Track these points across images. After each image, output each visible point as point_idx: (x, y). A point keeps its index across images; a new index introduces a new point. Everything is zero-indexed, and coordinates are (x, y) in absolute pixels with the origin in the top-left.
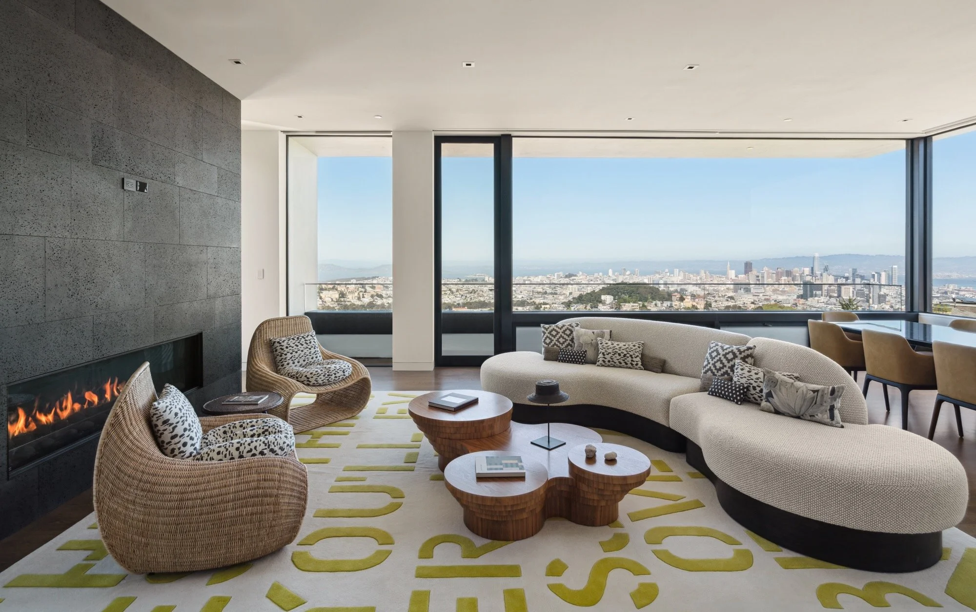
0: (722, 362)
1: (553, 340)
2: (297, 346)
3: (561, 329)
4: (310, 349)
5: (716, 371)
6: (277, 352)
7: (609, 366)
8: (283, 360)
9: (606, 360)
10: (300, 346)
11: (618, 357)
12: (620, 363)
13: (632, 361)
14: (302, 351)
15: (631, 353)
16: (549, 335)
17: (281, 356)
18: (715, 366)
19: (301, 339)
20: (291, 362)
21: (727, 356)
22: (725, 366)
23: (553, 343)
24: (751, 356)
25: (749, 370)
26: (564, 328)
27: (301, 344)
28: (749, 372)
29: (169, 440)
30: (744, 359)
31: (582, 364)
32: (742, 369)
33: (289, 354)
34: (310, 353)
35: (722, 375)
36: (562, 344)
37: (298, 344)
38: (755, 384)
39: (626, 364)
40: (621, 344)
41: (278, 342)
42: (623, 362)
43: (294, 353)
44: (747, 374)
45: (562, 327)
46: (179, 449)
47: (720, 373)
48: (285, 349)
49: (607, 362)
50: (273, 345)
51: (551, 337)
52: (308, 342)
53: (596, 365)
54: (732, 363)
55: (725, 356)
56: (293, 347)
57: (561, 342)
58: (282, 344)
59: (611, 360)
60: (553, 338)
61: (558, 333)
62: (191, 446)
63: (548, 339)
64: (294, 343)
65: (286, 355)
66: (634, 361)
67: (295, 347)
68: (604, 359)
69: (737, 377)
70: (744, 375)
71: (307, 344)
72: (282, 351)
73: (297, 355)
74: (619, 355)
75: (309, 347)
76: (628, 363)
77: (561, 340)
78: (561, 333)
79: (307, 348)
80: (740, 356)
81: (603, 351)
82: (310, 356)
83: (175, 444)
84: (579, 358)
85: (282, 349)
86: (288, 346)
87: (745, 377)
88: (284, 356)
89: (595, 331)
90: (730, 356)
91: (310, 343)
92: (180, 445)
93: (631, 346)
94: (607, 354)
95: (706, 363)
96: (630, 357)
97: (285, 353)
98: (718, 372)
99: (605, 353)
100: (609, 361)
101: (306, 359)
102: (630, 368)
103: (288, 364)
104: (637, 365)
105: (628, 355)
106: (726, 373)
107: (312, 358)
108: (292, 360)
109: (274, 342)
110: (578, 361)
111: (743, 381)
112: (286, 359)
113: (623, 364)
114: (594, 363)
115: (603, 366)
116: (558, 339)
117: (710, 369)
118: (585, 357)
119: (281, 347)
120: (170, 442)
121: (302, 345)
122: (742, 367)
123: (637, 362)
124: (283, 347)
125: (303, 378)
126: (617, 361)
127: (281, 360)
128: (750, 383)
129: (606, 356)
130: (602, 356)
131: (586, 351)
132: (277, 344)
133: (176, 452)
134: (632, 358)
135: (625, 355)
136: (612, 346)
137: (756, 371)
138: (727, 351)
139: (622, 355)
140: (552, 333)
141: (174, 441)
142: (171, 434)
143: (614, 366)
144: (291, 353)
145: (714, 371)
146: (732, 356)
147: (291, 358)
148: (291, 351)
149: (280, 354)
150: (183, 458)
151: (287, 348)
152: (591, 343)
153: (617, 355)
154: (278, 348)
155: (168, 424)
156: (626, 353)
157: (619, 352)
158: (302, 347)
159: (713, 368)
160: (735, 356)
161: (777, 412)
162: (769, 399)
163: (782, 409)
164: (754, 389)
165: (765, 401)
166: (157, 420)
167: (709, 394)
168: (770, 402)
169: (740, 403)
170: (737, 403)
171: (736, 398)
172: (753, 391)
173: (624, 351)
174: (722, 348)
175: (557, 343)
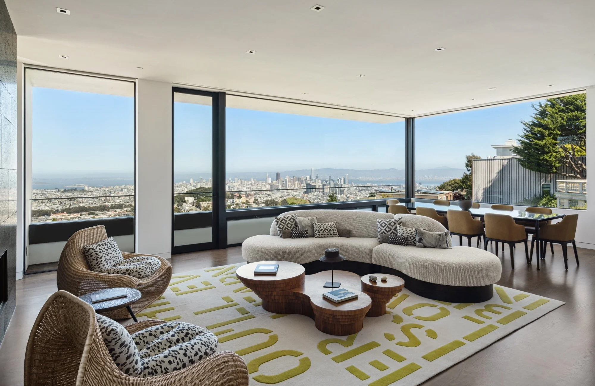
0: (389, 228)
1: (284, 226)
2: (107, 250)
3: (287, 218)
4: (116, 251)
6: (93, 257)
7: (321, 237)
8: (99, 263)
9: (321, 234)
10: (109, 250)
11: (327, 232)
12: (328, 234)
13: (334, 233)
14: (111, 254)
15: (333, 228)
16: (281, 223)
17: (97, 260)
18: (386, 230)
19: (108, 244)
20: (105, 263)
21: (391, 224)
22: (392, 229)
23: (285, 227)
24: (401, 222)
26: (289, 218)
28: (406, 230)
29: (125, 361)
30: (399, 224)
31: (307, 238)
32: (402, 230)
33: (103, 257)
34: (116, 255)
35: (391, 234)
36: (290, 227)
37: (107, 249)
38: (411, 236)
39: (331, 235)
40: (327, 224)
41: (93, 249)
43: (106, 256)
44: (406, 232)
46: (133, 367)
47: (389, 233)
48: (99, 254)
49: (321, 235)
50: (88, 251)
51: (282, 224)
52: (113, 246)
53: (315, 237)
54: (394, 227)
55: (390, 224)
56: (104, 251)
57: (290, 226)
58: (96, 250)
59: (323, 234)
60: (284, 225)
61: (286, 221)
63: (281, 225)
64: (104, 248)
65: (101, 258)
66: (335, 233)
67: (106, 251)
68: (319, 233)
69: (401, 234)
70: (404, 232)
71: (113, 247)
72: (97, 256)
73: (108, 257)
74: (327, 230)
75: (115, 250)
76: (332, 234)
77: (289, 225)
78: (288, 221)
79: (114, 251)
80: (397, 223)
81: (318, 229)
82: (117, 256)
83: (130, 364)
84: (303, 235)
85: (97, 254)
86: (101, 251)
87: (405, 233)
88: (99, 260)
89: (309, 218)
90: (392, 224)
91: (115, 246)
92: (134, 364)
93: (332, 225)
94: (321, 231)
95: (379, 230)
96: (333, 231)
97: (100, 257)
98: (388, 233)
99: (320, 230)
100: (322, 234)
101: (115, 260)
102: (333, 237)
103: (104, 266)
104: (336, 234)
105: (332, 230)
106: (393, 232)
107: (119, 258)
108: (106, 262)
109: (89, 249)
111: (404, 235)
112: (101, 261)
113: (329, 235)
114: (313, 236)
115: (318, 237)
116: (287, 225)
117: (383, 232)
118: (307, 234)
119: (96, 252)
120: (126, 363)
121: (110, 249)
124: (97, 253)
126: (326, 234)
127: (97, 263)
128: (408, 236)
129: (320, 232)
130: (318, 232)
131: (307, 230)
132: (91, 251)
133: (131, 371)
134: (334, 231)
135: (330, 230)
136: (322, 226)
137: (409, 230)
138: (390, 222)
139: (329, 230)
140: (283, 222)
141: (128, 362)
142: (126, 355)
143: (324, 237)
144: (105, 257)
145: (386, 232)
146: (394, 224)
147: (105, 260)
148: (104, 255)
149: (95, 258)
150: (137, 375)
151: (100, 252)
152: (309, 225)
153: (326, 230)
154: (94, 254)
155: (124, 347)
156: (330, 229)
157: (327, 228)
158: (110, 250)
159: (384, 231)
160: (395, 224)
161: (425, 247)
162: (421, 241)
163: (427, 245)
164: (410, 238)
165: (419, 243)
166: (116, 344)
167: (389, 243)
168: (421, 243)
169: (406, 245)
170: (405, 246)
171: (404, 243)
172: (410, 239)
173: (329, 228)
174: (386, 221)
175: (287, 227)
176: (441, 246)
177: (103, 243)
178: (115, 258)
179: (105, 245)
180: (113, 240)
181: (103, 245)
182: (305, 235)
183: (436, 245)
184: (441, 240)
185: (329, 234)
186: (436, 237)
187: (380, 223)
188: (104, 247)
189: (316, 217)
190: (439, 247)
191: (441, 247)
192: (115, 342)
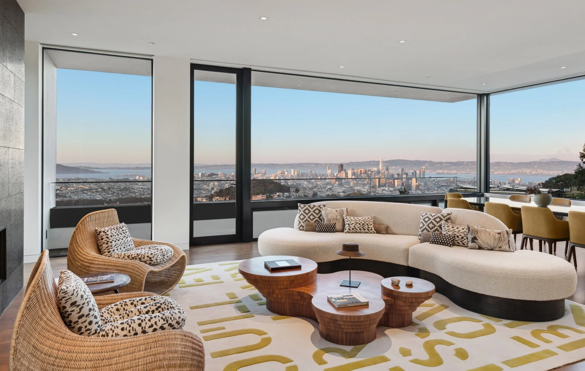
0: (433, 224)
2: (118, 235)
4: (127, 238)
5: (429, 230)
6: (104, 240)
7: (353, 232)
8: (109, 247)
9: (351, 228)
10: (120, 235)
11: (359, 226)
12: (360, 229)
13: (368, 227)
14: (122, 239)
15: (367, 223)
17: (107, 244)
18: (429, 227)
19: (119, 229)
20: (116, 249)
21: (436, 220)
22: (436, 226)
24: (449, 219)
25: (452, 226)
26: (315, 208)
27: (120, 233)
28: (453, 228)
29: (77, 320)
30: (446, 221)
31: (334, 232)
32: (448, 227)
33: (113, 242)
34: (128, 241)
35: (434, 231)
38: (458, 235)
39: (364, 230)
40: (360, 218)
41: (104, 232)
42: (362, 229)
43: (117, 241)
44: (452, 229)
45: (313, 208)
46: (86, 327)
47: (432, 230)
48: (110, 238)
49: (351, 230)
50: (99, 234)
52: (125, 232)
53: (344, 232)
54: (439, 224)
55: (434, 219)
56: (115, 236)
58: (107, 233)
59: (354, 228)
62: (95, 324)
64: (116, 233)
65: (111, 242)
66: (369, 228)
68: (349, 228)
69: (446, 232)
70: (450, 230)
71: (124, 233)
72: (108, 240)
73: (119, 243)
74: (360, 224)
75: (126, 236)
76: (366, 229)
77: (312, 217)
79: (125, 237)
80: (444, 219)
81: (349, 222)
82: (128, 243)
83: (82, 323)
84: (330, 229)
85: (108, 238)
86: (112, 235)
87: (451, 231)
88: (110, 244)
89: (338, 210)
90: (438, 220)
91: (126, 232)
92: (86, 323)
93: (367, 218)
94: (352, 224)
95: (421, 225)
96: (367, 225)
97: (111, 241)
98: (431, 230)
99: (350, 224)
100: (353, 229)
102: (367, 233)
103: (114, 251)
104: (371, 230)
105: (365, 224)
106: (437, 230)
108: (116, 247)
109: (100, 232)
110: (331, 231)
111: (450, 233)
112: (111, 246)
113: (362, 230)
114: (342, 231)
115: (348, 232)
117: (425, 228)
118: (335, 228)
119: (106, 236)
120: (77, 321)
121: (122, 234)
122: (447, 225)
123: (371, 228)
124: (108, 236)
125: (146, 258)
126: (358, 229)
127: (107, 248)
128: (454, 234)
129: (351, 226)
130: (348, 226)
131: (335, 224)
132: (102, 234)
133: (83, 330)
134: (368, 225)
135: (363, 224)
136: (354, 219)
137: (457, 227)
138: (435, 217)
139: (361, 224)
141: (80, 321)
142: (78, 314)
143: (356, 232)
144: (115, 241)
145: (428, 229)
146: (439, 220)
147: (115, 245)
148: (115, 240)
149: (106, 242)
150: (89, 335)
151: (111, 236)
152: (338, 218)
153: (358, 224)
154: (104, 237)
155: (75, 306)
156: (364, 223)
157: (359, 222)
159: (427, 228)
160: (441, 220)
161: (480, 248)
162: (475, 241)
163: (483, 245)
164: (458, 237)
165: (471, 243)
166: (66, 302)
167: (430, 243)
168: (476, 243)
169: (452, 246)
170: (450, 246)
171: (449, 243)
172: (457, 239)
173: (362, 222)
174: (431, 215)
175: (308, 219)
176: (501, 247)
177: (115, 227)
178: (126, 245)
179: (116, 230)
180: (125, 226)
181: (115, 229)
182: (332, 229)
183: (494, 247)
184: (501, 240)
185: (362, 228)
186: (495, 235)
187: (424, 217)
188: (115, 231)
189: (346, 209)
190: (498, 249)
191: (501, 249)
192: (66, 300)
